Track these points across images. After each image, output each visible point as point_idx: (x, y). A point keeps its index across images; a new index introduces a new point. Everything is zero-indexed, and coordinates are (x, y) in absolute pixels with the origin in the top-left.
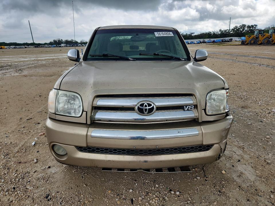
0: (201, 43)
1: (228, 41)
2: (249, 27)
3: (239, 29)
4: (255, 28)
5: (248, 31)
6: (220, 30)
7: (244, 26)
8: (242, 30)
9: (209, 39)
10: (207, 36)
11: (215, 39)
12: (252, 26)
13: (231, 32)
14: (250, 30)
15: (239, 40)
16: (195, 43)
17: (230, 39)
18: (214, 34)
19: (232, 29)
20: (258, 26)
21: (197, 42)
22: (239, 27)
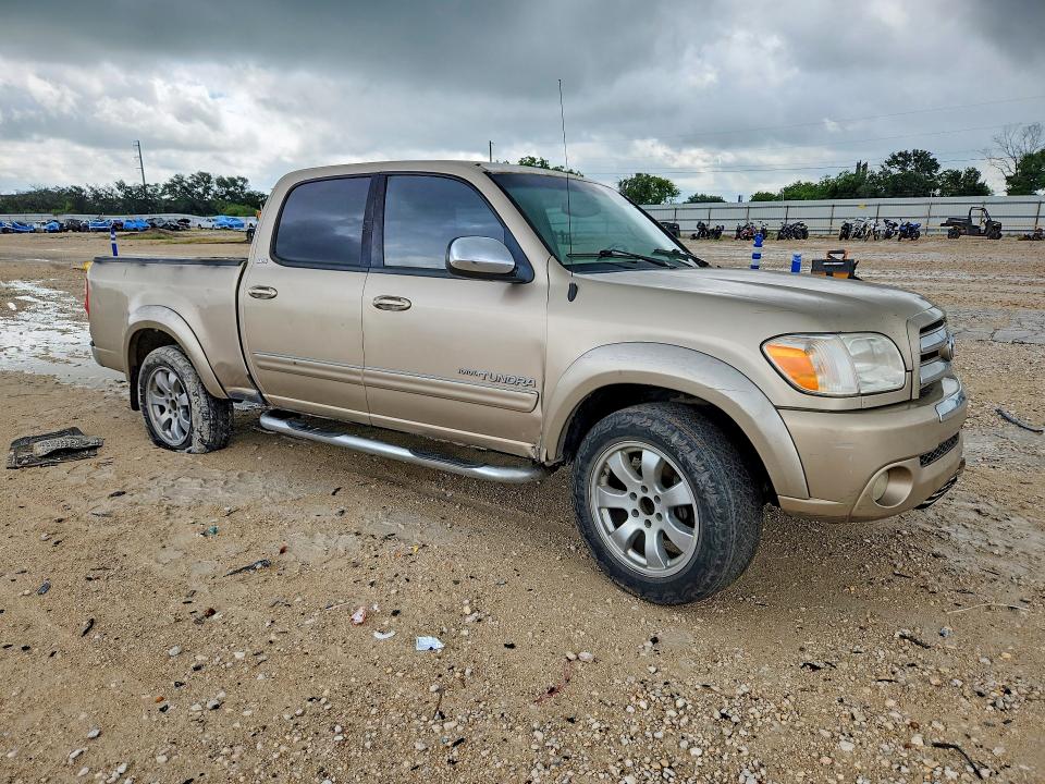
0: (62, 229)
1: (176, 228)
2: (221, 182)
3: (191, 186)
4: (242, 188)
5: (223, 197)
6: (121, 186)
7: (204, 178)
8: (200, 190)
9: (94, 217)
10: (68, 205)
11: (123, 219)
12: (233, 182)
13: (163, 193)
14: (228, 193)
15: (210, 225)
16: (35, 231)
17: (182, 220)
18: (97, 196)
19: (166, 186)
20: (250, 183)
21: (44, 224)
22: (190, 181)
